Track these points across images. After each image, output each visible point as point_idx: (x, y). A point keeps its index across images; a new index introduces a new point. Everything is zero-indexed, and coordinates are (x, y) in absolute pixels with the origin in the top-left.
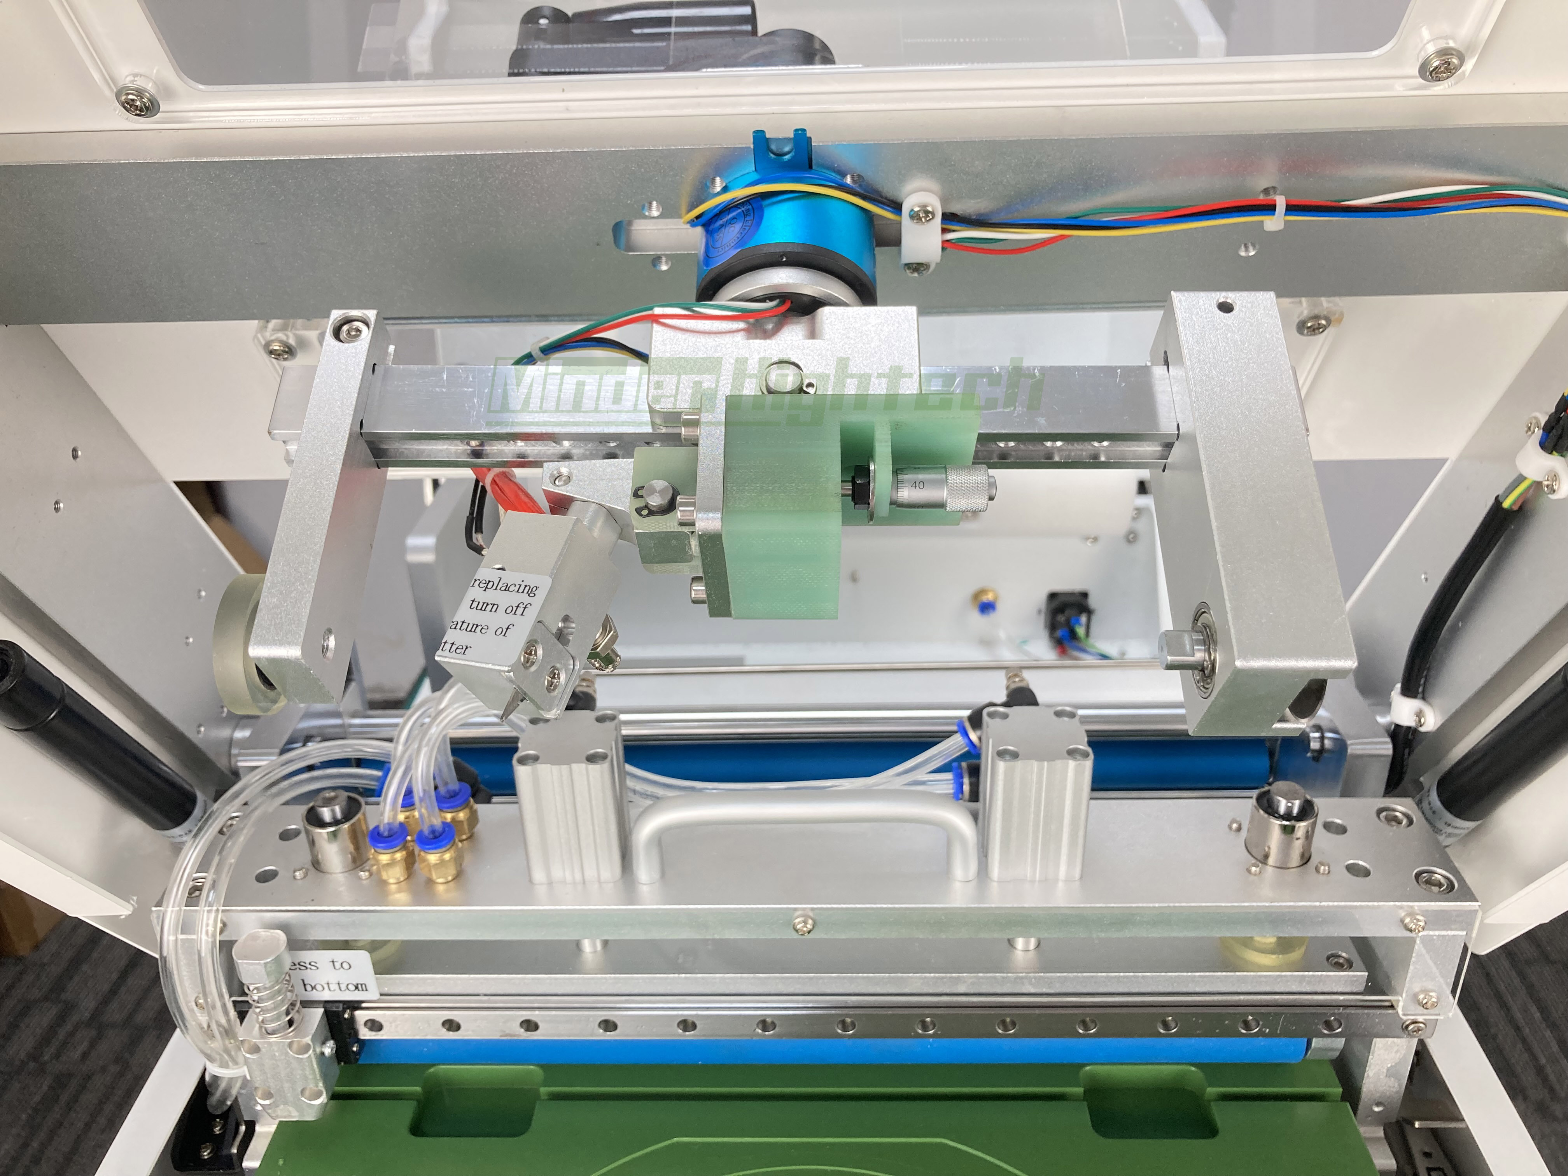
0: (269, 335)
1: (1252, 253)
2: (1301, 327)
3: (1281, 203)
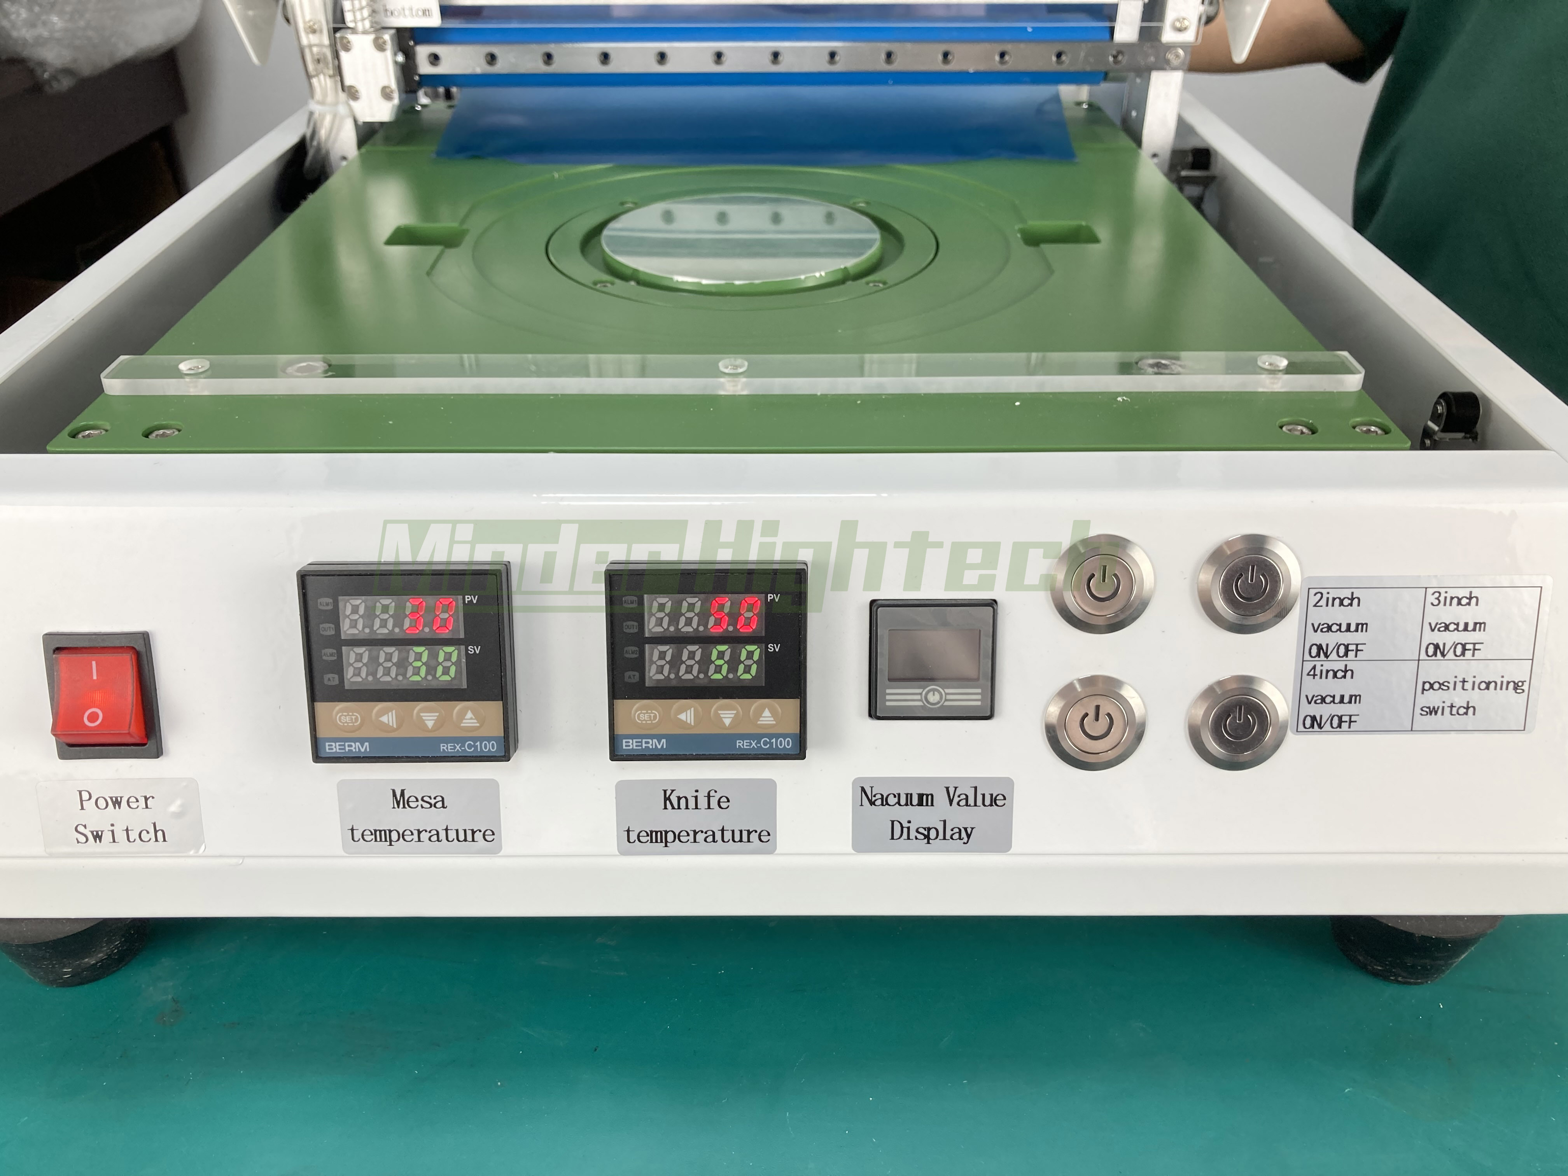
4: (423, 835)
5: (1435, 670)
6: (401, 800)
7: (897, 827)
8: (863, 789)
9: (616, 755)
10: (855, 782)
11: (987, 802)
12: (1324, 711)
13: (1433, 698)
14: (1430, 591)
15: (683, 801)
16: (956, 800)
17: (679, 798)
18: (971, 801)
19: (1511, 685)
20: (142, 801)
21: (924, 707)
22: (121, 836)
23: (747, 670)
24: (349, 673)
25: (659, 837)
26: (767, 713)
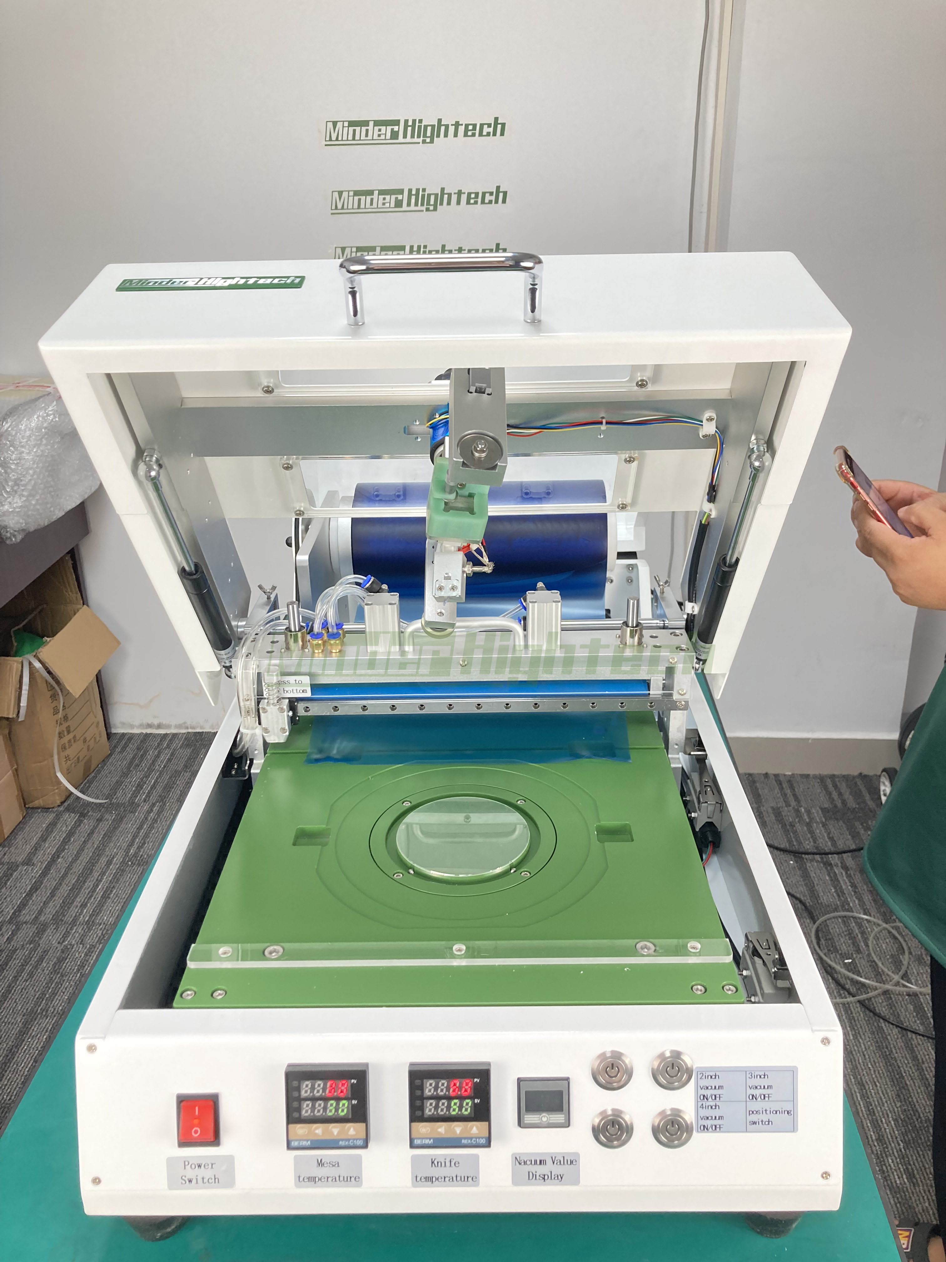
0: (283, 462)
1: (602, 436)
2: (626, 461)
3: (604, 421)
4: (329, 1179)
5: (754, 1105)
6: (320, 1163)
7: (531, 1174)
8: (516, 1158)
9: (412, 1146)
10: (512, 1155)
11: (569, 1163)
12: (709, 1123)
13: (754, 1118)
14: (748, 1073)
15: (439, 1164)
16: (555, 1163)
17: (438, 1163)
18: (562, 1162)
19: (786, 1112)
20: (210, 1166)
21: (541, 1123)
22: (200, 1180)
23: (466, 1110)
24: (303, 1112)
25: (429, 1179)
26: (475, 1128)
